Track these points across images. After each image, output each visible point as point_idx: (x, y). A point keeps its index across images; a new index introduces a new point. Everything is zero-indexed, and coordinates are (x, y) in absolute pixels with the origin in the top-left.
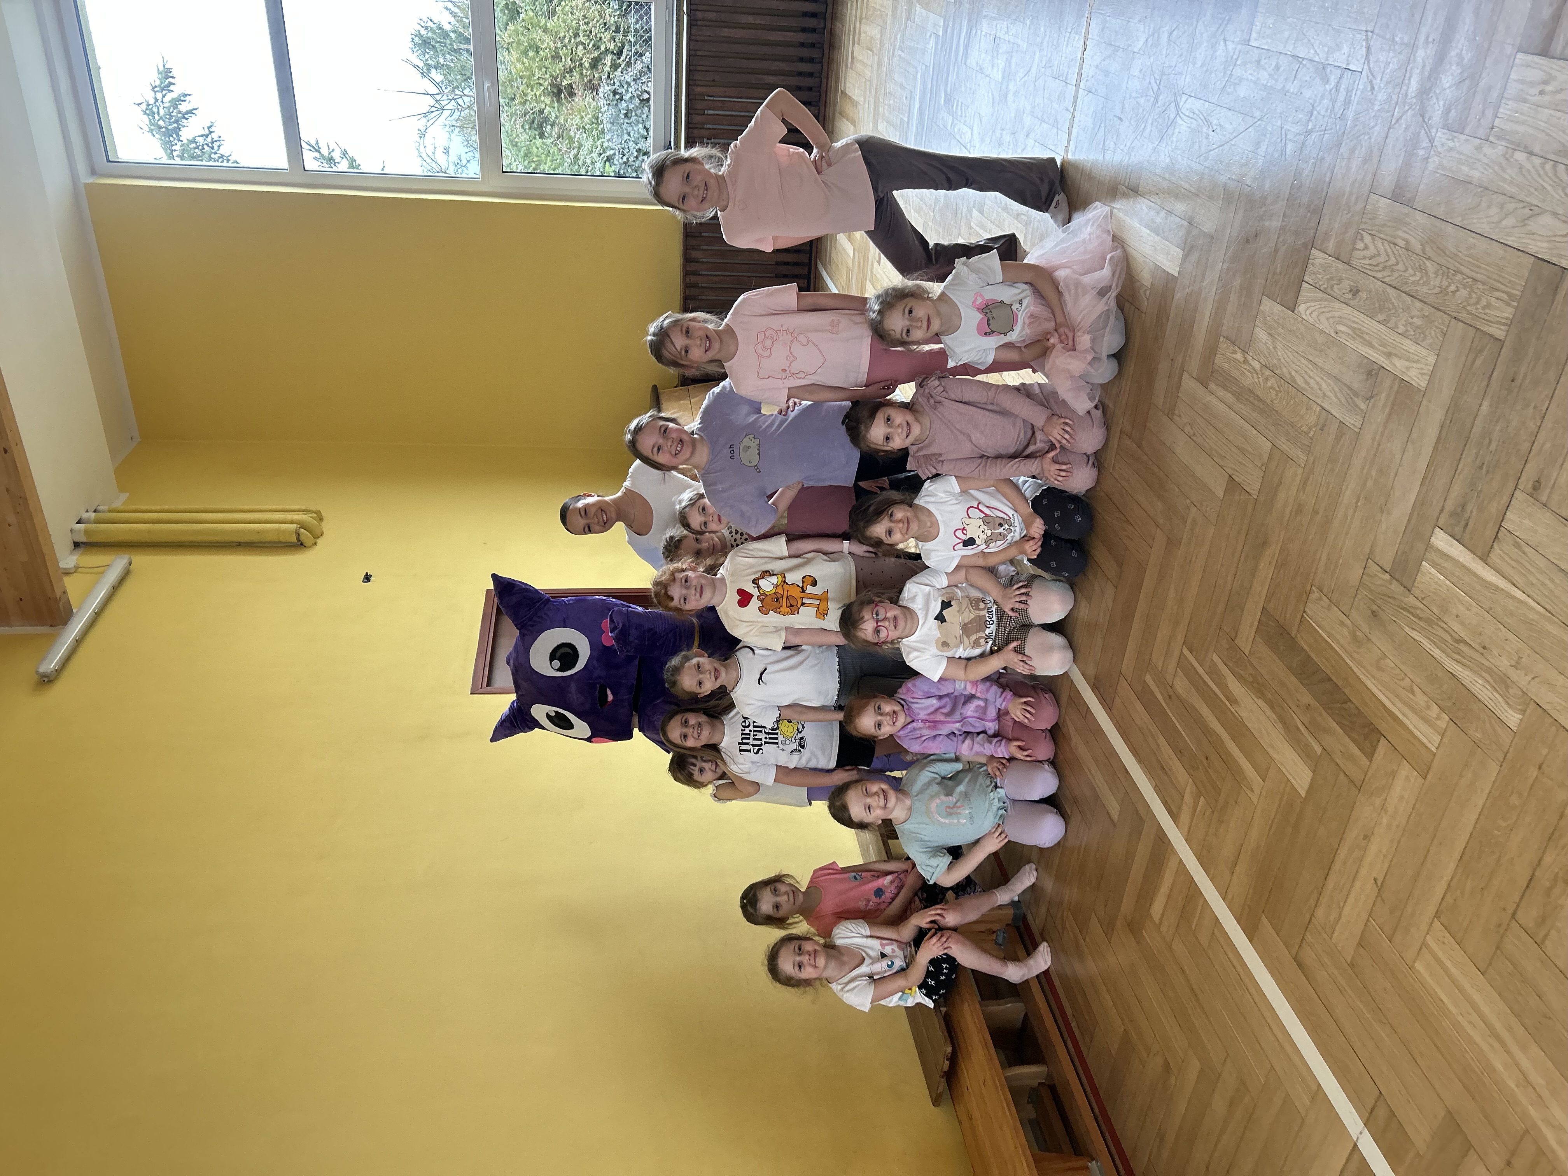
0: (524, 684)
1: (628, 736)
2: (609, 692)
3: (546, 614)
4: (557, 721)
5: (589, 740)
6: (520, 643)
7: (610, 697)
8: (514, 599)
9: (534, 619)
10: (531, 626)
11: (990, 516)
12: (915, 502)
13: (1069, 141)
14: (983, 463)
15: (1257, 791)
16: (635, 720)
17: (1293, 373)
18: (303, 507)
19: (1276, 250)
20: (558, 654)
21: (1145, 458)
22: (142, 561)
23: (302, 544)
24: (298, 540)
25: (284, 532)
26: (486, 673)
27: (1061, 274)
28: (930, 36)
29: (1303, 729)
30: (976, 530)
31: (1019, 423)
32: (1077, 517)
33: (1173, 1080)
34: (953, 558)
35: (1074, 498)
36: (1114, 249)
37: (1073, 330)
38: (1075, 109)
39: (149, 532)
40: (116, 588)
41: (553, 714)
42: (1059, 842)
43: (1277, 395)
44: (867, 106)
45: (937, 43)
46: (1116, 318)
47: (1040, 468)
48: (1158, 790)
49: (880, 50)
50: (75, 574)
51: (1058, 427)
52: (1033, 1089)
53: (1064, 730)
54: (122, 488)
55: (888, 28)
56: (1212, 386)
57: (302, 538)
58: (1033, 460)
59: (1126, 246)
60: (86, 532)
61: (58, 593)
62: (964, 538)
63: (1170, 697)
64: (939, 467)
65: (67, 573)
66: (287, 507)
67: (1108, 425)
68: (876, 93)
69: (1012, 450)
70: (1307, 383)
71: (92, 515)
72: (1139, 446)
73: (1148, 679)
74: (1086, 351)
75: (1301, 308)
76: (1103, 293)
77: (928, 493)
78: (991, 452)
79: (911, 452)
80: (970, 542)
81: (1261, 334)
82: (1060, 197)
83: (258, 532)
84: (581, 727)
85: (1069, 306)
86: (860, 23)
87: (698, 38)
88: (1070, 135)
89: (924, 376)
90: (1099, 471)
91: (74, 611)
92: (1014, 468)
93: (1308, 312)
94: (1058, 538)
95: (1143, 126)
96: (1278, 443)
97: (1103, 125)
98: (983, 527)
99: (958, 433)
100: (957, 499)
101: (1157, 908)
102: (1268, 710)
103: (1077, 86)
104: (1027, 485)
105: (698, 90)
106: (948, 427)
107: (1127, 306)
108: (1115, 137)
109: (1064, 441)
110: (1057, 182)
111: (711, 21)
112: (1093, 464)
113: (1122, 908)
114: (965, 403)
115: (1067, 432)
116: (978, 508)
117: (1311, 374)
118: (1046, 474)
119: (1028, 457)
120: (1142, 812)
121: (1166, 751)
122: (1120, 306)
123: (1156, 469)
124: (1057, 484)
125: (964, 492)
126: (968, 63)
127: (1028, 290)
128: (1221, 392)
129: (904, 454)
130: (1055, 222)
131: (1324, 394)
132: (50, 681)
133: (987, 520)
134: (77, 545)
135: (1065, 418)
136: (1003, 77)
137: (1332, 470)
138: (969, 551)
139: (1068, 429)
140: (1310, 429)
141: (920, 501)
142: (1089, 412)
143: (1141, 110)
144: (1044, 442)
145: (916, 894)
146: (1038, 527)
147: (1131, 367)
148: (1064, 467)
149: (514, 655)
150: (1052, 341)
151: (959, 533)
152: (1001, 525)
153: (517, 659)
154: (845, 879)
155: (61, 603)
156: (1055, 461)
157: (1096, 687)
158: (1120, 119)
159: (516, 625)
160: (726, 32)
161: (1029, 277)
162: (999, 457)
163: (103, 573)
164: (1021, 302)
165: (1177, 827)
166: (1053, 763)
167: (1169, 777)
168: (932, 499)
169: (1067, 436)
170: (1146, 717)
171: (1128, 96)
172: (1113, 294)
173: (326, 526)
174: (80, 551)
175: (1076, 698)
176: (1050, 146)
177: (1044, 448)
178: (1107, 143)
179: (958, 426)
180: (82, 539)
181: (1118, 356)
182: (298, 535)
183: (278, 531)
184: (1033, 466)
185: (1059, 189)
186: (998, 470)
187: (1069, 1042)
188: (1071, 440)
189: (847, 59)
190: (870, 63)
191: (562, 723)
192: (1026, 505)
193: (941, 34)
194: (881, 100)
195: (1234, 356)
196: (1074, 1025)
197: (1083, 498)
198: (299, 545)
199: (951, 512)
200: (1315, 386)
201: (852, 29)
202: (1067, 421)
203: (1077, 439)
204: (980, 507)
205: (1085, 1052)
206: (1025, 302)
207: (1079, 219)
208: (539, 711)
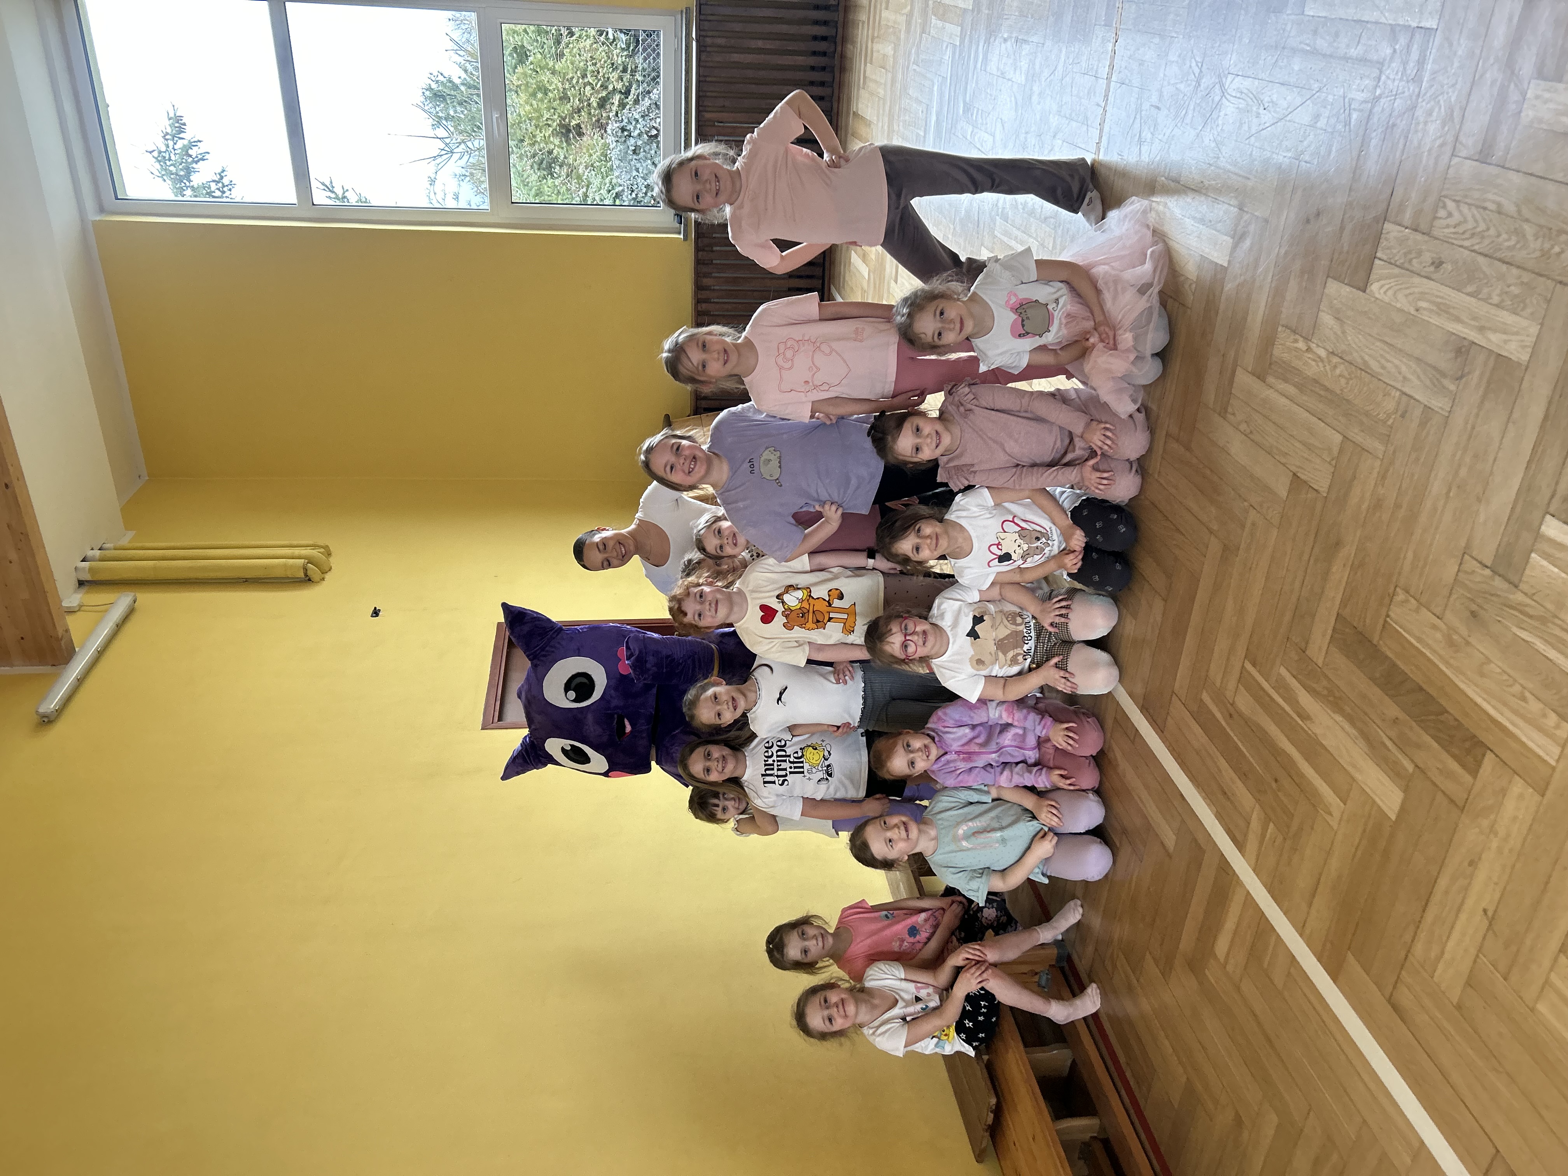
0: (538, 718)
1: (647, 769)
2: (627, 722)
3: (559, 643)
4: (572, 755)
5: (606, 774)
6: (533, 675)
7: (628, 728)
8: (526, 628)
9: (547, 648)
10: (544, 656)
11: (1026, 529)
12: (946, 517)
13: (1100, 138)
14: (1018, 472)
15: (1337, 814)
16: (653, 752)
17: (1367, 358)
18: (311, 542)
19: (1342, 228)
20: (573, 685)
21: (1195, 461)
22: (147, 598)
23: (310, 580)
24: (306, 575)
25: (292, 566)
26: (498, 708)
27: (1099, 271)
28: (947, 47)
29: (1389, 744)
30: (1012, 544)
31: (1056, 430)
32: (1121, 527)
33: (1245, 1135)
34: (988, 575)
35: (1117, 508)
36: (1155, 243)
37: (1114, 329)
38: (1106, 104)
39: (155, 568)
40: (119, 627)
41: (569, 748)
42: (1106, 876)
43: (1347, 383)
44: (880, 124)
45: (954, 53)
46: (1160, 315)
47: (1079, 476)
48: (1219, 816)
49: (893, 68)
50: (78, 613)
51: (1098, 433)
52: (1084, 1143)
53: (1111, 755)
54: (127, 528)
55: (902, 43)
56: (1271, 380)
57: (309, 573)
58: (1072, 468)
59: (1167, 240)
60: (91, 569)
61: (60, 632)
62: (999, 553)
63: (1231, 716)
64: (971, 479)
65: (71, 611)
66: (295, 543)
67: (1152, 428)
68: (890, 111)
69: (1048, 459)
70: (1383, 367)
71: (97, 553)
72: (1188, 449)
73: (1206, 697)
74: (1127, 350)
75: (1374, 287)
76: (1143, 290)
77: (960, 508)
78: (1026, 461)
79: (942, 461)
80: (1005, 558)
81: (1327, 319)
82: (1093, 194)
83: (266, 568)
84: (599, 761)
85: (1109, 304)
86: (872, 42)
87: (708, 64)
88: (1101, 131)
89: (953, 383)
90: (1143, 478)
91: (77, 649)
92: (1052, 477)
93: (1382, 291)
94: (1099, 551)
95: (1184, 112)
96: (1350, 435)
97: (1138, 116)
98: (1019, 541)
99: (990, 442)
100: (990, 513)
101: (1222, 946)
102: (1347, 726)
103: (1109, 79)
104: (1065, 495)
105: (708, 115)
106: (980, 436)
107: (1170, 302)
108: (1152, 129)
109: (1106, 447)
110: (1088, 180)
111: (720, 46)
112: (1137, 471)
113: (1181, 946)
114: (997, 410)
115: (1108, 437)
116: (1013, 521)
117: (1388, 356)
118: (1087, 483)
119: (1067, 465)
120: (1201, 840)
121: (1228, 773)
122: (1163, 304)
123: (1208, 472)
124: (1099, 493)
125: (997, 505)
126: (988, 69)
127: (1064, 289)
128: (1282, 386)
129: (933, 466)
130: (1088, 220)
131: (1405, 378)
132: (50, 722)
133: (1023, 533)
134: (81, 583)
135: (1106, 423)
136: (1026, 80)
137: (1417, 459)
138: (1005, 567)
139: (1109, 434)
140: (1389, 416)
141: (952, 515)
142: (1131, 416)
143: (1181, 96)
144: (1084, 449)
145: (953, 933)
146: (1079, 539)
147: (1176, 366)
148: (1105, 475)
149: (526, 687)
150: (1092, 340)
151: (994, 549)
152: (1038, 539)
153: (529, 690)
154: (875, 918)
155: (63, 643)
156: (1095, 469)
157: (1145, 709)
158: (1158, 108)
159: (528, 656)
160: (736, 57)
161: (1064, 275)
162: (1034, 465)
163: (106, 611)
164: (1057, 301)
165: (1243, 856)
166: (1098, 792)
167: (1232, 802)
168: (964, 514)
169: (1109, 442)
170: (1204, 739)
171: (1165, 83)
172: (1155, 290)
173: (333, 560)
174: (84, 589)
175: (1123, 719)
176: (1080, 145)
177: (1083, 456)
178: (1143, 135)
179: (989, 435)
180: (87, 577)
181: (1162, 355)
182: (305, 570)
183: (285, 565)
184: (1072, 474)
185: (1091, 186)
186: (1034, 478)
187: (1123, 1092)
188: (1113, 446)
189: (859, 80)
190: (883, 81)
191: (577, 757)
192: (1064, 516)
193: (958, 44)
194: (896, 117)
195: (1296, 345)
196: (1128, 1074)
197: (1125, 508)
198: (307, 580)
199: (985, 527)
200: (1393, 370)
201: (864, 49)
202: (1108, 426)
203: (1119, 444)
204: (1016, 520)
205: (1142, 1103)
206: (1062, 301)
207: (1113, 215)
208: (554, 746)
